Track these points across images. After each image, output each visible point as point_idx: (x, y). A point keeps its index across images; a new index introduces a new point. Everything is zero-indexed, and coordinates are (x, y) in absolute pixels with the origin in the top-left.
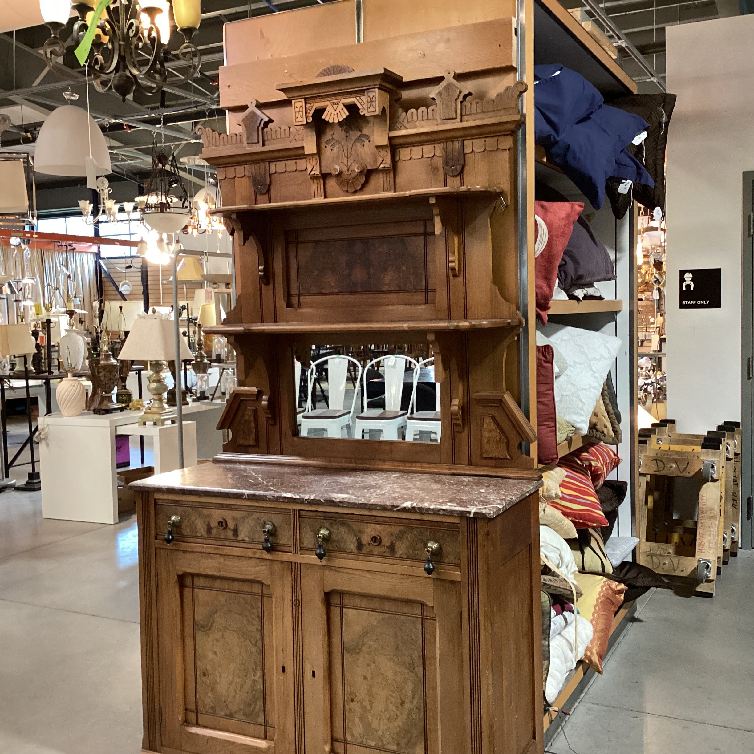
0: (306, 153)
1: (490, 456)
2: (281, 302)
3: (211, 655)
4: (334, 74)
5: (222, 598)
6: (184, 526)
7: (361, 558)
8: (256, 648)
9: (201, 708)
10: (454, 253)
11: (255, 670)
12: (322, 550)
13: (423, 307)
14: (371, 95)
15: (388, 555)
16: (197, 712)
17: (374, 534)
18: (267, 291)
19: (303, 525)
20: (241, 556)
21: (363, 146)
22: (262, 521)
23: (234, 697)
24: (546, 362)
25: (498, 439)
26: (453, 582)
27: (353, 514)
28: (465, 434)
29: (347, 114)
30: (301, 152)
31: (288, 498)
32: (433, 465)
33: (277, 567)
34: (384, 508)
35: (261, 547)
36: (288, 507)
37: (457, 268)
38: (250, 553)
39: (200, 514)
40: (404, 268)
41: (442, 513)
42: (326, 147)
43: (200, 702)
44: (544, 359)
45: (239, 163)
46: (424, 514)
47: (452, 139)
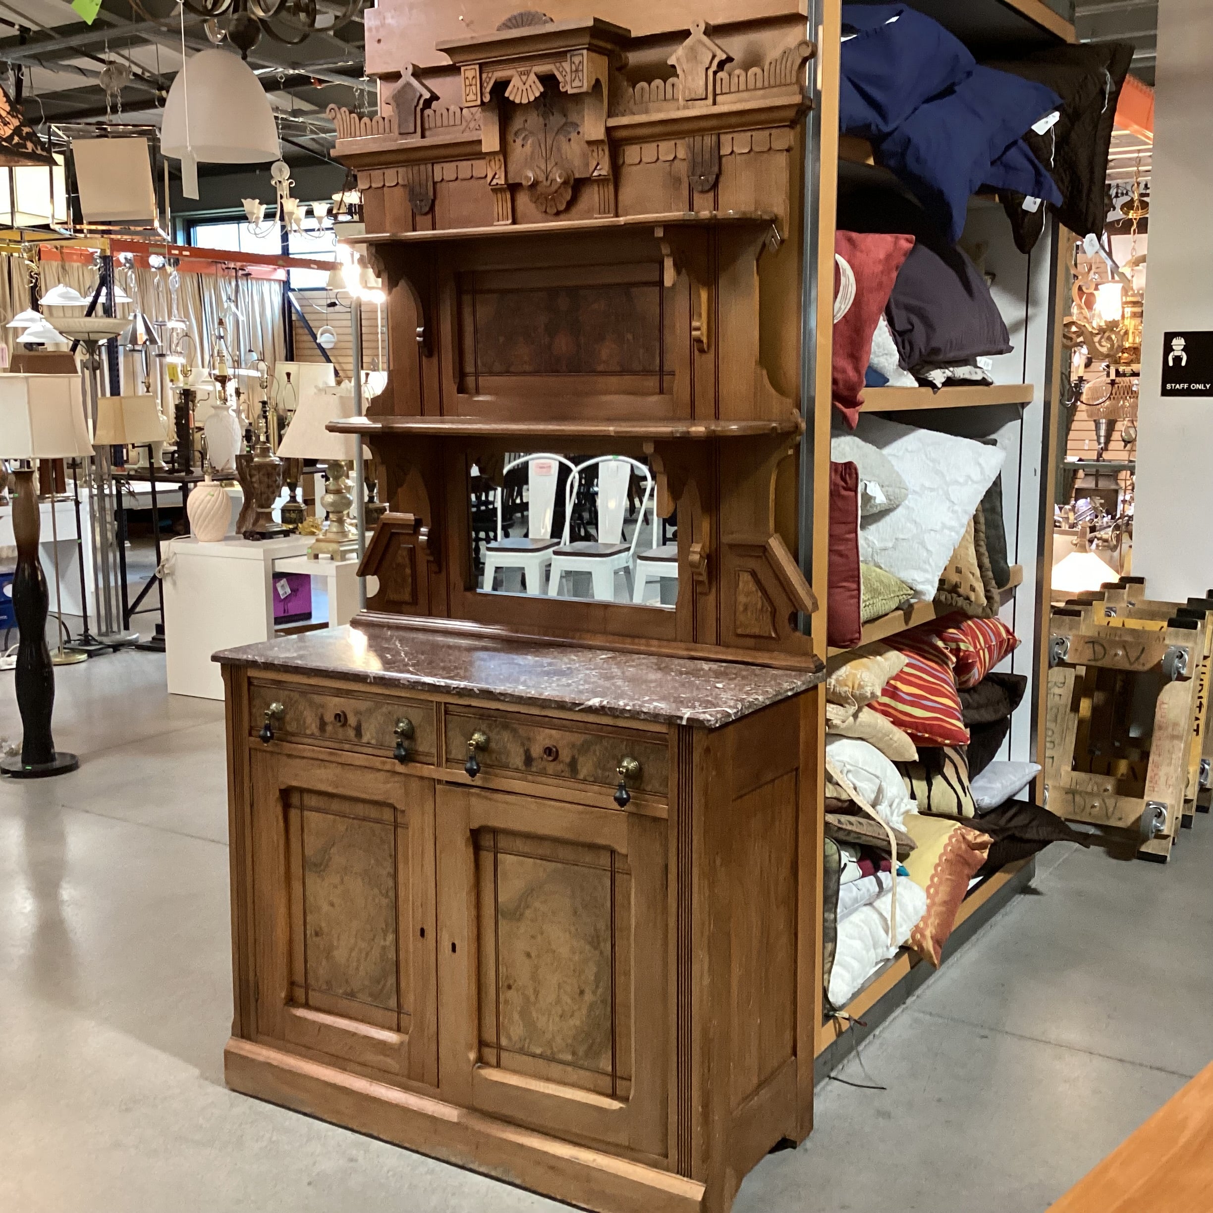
0: (484, 150)
1: (748, 632)
2: (450, 386)
3: (326, 908)
4: (523, 26)
5: (342, 826)
6: (288, 717)
7: (530, 777)
8: (387, 901)
9: (312, 981)
10: (700, 315)
11: (385, 932)
12: (474, 763)
13: (655, 398)
14: (577, 60)
15: (567, 775)
16: (307, 987)
17: (548, 743)
18: (430, 366)
19: (450, 726)
20: (366, 767)
21: (570, 140)
22: (395, 717)
23: (357, 969)
24: (846, 489)
25: (759, 606)
26: (656, 820)
27: (519, 713)
28: (712, 598)
29: (542, 89)
30: (476, 148)
31: (429, 684)
32: (665, 643)
33: (415, 785)
34: (561, 705)
35: (391, 754)
36: (430, 699)
37: (705, 340)
38: (377, 762)
39: (311, 704)
40: (630, 336)
41: (642, 716)
42: (514, 141)
43: (311, 974)
44: (843, 484)
45: (388, 165)
46: (617, 717)
47: (702, 131)
